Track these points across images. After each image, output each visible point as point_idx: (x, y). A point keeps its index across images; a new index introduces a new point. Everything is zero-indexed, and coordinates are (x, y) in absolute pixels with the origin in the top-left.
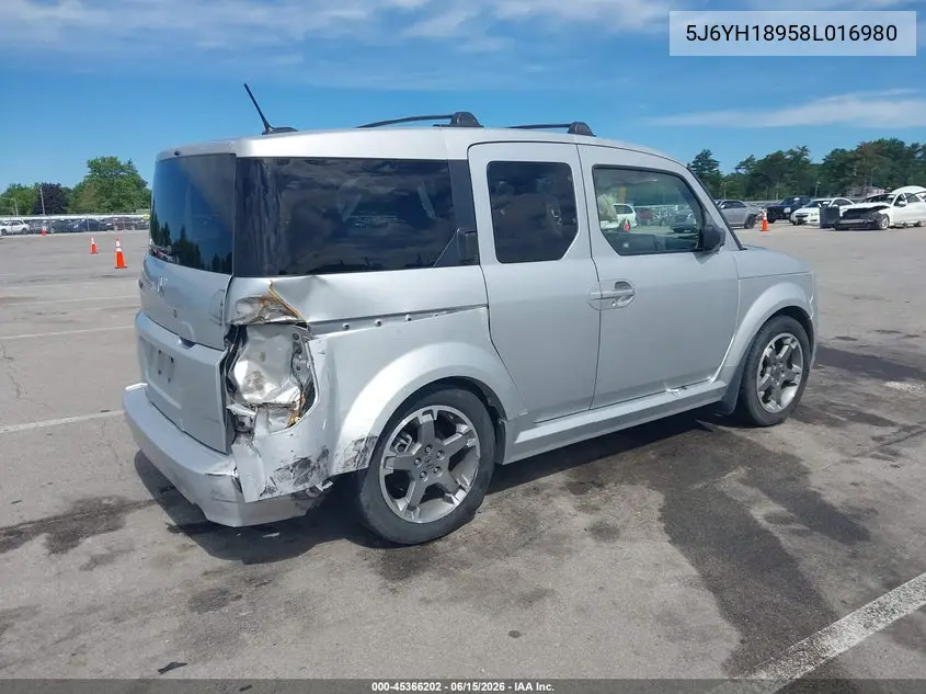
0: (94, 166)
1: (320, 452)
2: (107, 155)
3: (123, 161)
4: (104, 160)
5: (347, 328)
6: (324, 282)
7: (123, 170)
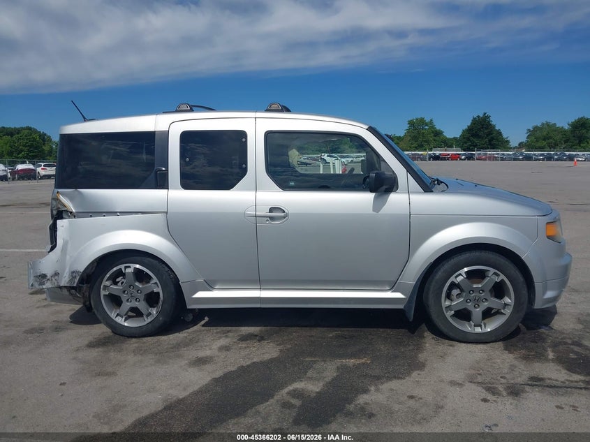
0: (411, 123)
1: (54, 273)
2: (419, 117)
3: (427, 120)
4: (417, 119)
5: (91, 216)
6: (80, 193)
7: (426, 125)
